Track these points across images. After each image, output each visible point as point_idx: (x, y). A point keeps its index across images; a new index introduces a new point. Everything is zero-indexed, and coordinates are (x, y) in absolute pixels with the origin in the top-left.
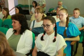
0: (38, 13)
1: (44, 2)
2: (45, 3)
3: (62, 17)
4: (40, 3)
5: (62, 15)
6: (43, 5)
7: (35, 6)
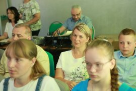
0: (17, 60)
1: (35, 7)
2: (38, 12)
3: (97, 71)
4: (26, 12)
5: (98, 64)
6: (34, 16)
7: (13, 20)
